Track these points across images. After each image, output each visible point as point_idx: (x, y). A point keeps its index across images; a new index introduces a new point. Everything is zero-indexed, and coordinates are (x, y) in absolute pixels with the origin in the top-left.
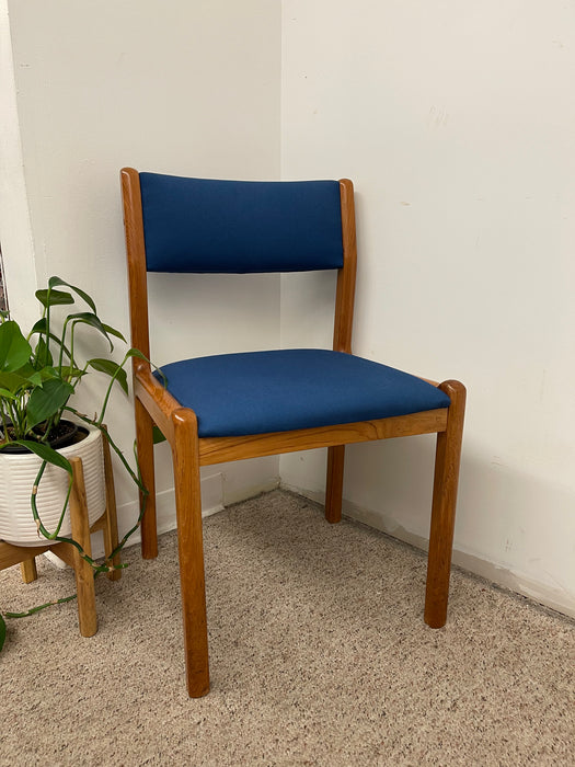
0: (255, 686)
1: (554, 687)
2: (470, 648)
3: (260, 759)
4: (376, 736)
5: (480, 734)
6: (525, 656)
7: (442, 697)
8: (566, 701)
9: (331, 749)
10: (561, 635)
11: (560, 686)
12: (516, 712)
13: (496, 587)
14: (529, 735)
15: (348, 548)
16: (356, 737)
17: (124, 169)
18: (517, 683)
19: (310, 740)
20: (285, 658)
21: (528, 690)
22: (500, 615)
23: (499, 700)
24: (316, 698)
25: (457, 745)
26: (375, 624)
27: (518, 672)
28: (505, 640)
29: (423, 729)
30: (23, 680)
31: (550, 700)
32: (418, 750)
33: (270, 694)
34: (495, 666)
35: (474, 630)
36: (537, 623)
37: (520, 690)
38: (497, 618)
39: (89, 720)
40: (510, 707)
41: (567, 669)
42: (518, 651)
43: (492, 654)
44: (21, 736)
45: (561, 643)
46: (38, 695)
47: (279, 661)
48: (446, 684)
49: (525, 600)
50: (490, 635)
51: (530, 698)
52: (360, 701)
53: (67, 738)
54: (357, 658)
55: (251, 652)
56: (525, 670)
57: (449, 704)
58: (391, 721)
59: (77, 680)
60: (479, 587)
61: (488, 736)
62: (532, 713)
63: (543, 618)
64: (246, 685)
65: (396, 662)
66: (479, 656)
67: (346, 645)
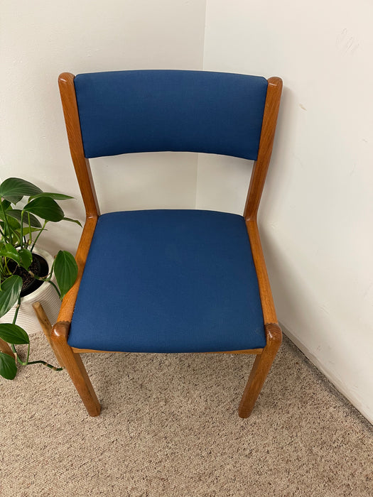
0: (146, 420)
1: (311, 451)
2: (273, 411)
3: (140, 472)
4: (202, 468)
5: (258, 477)
6: (303, 423)
7: (245, 446)
8: (314, 462)
10: (331, 409)
11: (315, 450)
12: (283, 465)
13: (306, 361)
14: (284, 482)
16: (192, 466)
18: (290, 444)
19: (168, 464)
20: (166, 402)
21: (296, 451)
22: (300, 386)
24: (176, 435)
26: (223, 383)
27: (295, 434)
28: (296, 408)
29: (228, 467)
30: (28, 395)
31: (305, 460)
32: (222, 481)
33: (153, 427)
34: (283, 427)
35: (280, 397)
36: (320, 396)
37: (291, 449)
38: (297, 389)
39: (59, 430)
40: (280, 461)
41: (324, 438)
42: (300, 418)
43: (285, 417)
44: (25, 436)
45: (329, 415)
46: (35, 407)
47: (162, 403)
48: (250, 436)
49: (320, 375)
50: (289, 402)
51: (294, 456)
52: (200, 441)
53: (47, 441)
54: (206, 409)
55: (149, 394)
56: (299, 434)
57: (247, 452)
58: (213, 459)
59: (55, 400)
60: (296, 359)
61: (262, 479)
62: (292, 467)
63: (326, 393)
64: (141, 419)
65: (227, 415)
66: (276, 417)
67: (202, 397)
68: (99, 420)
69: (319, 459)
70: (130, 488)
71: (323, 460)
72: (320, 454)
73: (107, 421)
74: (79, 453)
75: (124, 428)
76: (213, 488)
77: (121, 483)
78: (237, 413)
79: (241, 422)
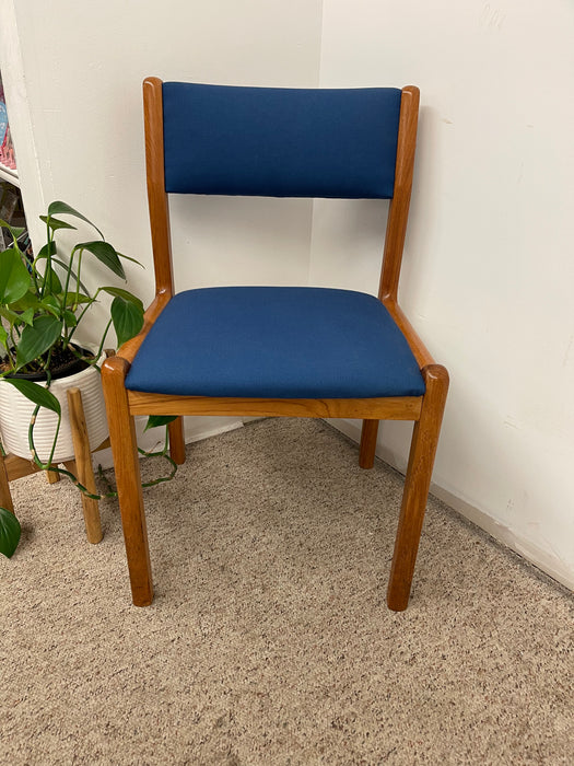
0: (231, 612)
1: (519, 656)
2: (445, 603)
3: (219, 684)
4: (330, 678)
5: (430, 693)
6: (499, 619)
7: (403, 649)
8: (527, 673)
9: (284, 684)
10: (544, 602)
11: (525, 656)
12: (472, 677)
13: (492, 541)
14: (479, 701)
15: (353, 482)
16: (311, 675)
17: (147, 79)
18: (481, 647)
19: (268, 672)
20: (264, 589)
21: (492, 655)
22: (487, 572)
23: (458, 661)
24: (283, 632)
25: (405, 700)
26: (359, 565)
27: (486, 634)
28: (484, 600)
29: (376, 678)
30: (31, 578)
31: (510, 669)
32: (366, 699)
33: (242, 622)
34: (465, 624)
35: (455, 585)
36: (522, 585)
37: (483, 654)
38: (483, 575)
39: (80, 624)
40: (467, 670)
41: (539, 640)
42: (494, 612)
43: (467, 611)
44: (20, 632)
45: (541, 610)
46: (42, 594)
47: (258, 591)
48: (411, 636)
49: (519, 560)
50: (470, 591)
51: (491, 663)
52: (324, 640)
53: (57, 639)
54: (332, 598)
55: (235, 578)
56: (495, 634)
57: (408, 657)
58: (348, 666)
59: (78, 584)
60: (475, 539)
61: (437, 696)
62: (488, 679)
63: (531, 581)
64: (222, 610)
65: (368, 607)
66: (453, 612)
67: (325, 583)
68: (148, 611)
69: (534, 669)
70: (200, 707)
71: (542, 670)
72: (535, 661)
73: (164, 612)
74: (113, 655)
75: (192, 622)
76: (351, 708)
77: (185, 700)
78: (384, 604)
79: (392, 616)
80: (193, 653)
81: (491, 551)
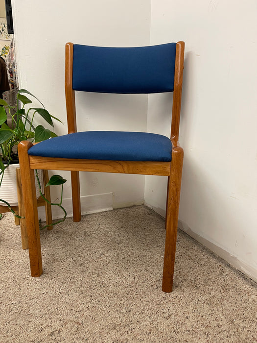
0: (77, 284)
1: (232, 322)
2: (195, 291)
3: (59, 316)
4: (119, 320)
5: (174, 334)
6: (225, 302)
7: (165, 311)
8: (235, 330)
9: (93, 320)
11: (236, 322)
12: (202, 329)
13: (229, 266)
16: (109, 318)
18: (211, 315)
19: (87, 314)
20: (99, 275)
21: (216, 319)
22: (223, 279)
23: (196, 320)
24: (101, 295)
25: (158, 336)
26: (151, 270)
27: (215, 309)
28: (217, 292)
29: (145, 323)
31: (226, 327)
32: (136, 333)
33: (82, 289)
34: (204, 303)
35: (202, 283)
36: (242, 288)
37: (211, 318)
38: (220, 280)
40: (200, 325)
41: (246, 314)
42: (222, 299)
43: (207, 297)
45: (251, 300)
47: (95, 276)
48: (171, 305)
49: (242, 275)
50: (211, 287)
51: (215, 323)
52: (122, 302)
54: (133, 283)
55: (85, 269)
56: (220, 309)
57: (166, 315)
58: (131, 315)
60: (219, 264)
61: (178, 337)
62: (211, 331)
63: (248, 286)
64: (74, 283)
65: (151, 289)
66: (198, 296)
67: (131, 276)
68: (37, 279)
69: (240, 329)
70: (45, 325)
71: (245, 330)
72: (242, 325)
73: (45, 281)
75: (56, 286)
76: (126, 336)
77: (38, 321)
78: (160, 288)
79: (163, 294)
80: (51, 300)
81: (227, 271)
